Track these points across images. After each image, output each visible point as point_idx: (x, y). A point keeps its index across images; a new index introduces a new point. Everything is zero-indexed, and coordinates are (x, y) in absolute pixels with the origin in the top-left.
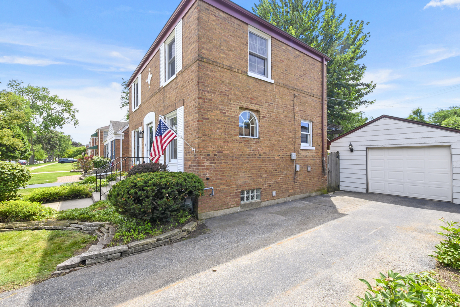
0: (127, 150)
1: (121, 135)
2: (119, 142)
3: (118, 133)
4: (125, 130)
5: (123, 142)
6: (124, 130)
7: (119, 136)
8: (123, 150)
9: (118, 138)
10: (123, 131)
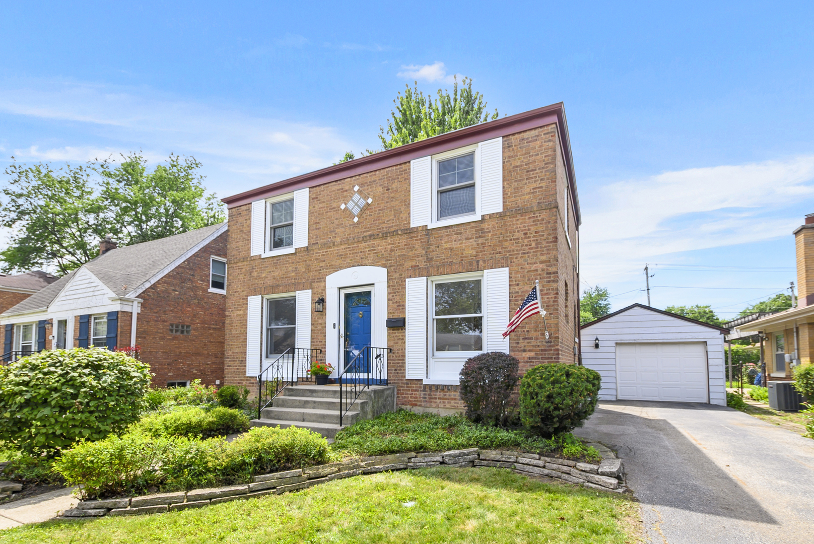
0: (145, 338)
1: (135, 303)
2: (129, 318)
3: (126, 296)
4: (143, 292)
5: (138, 319)
6: (140, 291)
7: (131, 304)
8: (137, 337)
9: (127, 309)
10: (137, 294)
